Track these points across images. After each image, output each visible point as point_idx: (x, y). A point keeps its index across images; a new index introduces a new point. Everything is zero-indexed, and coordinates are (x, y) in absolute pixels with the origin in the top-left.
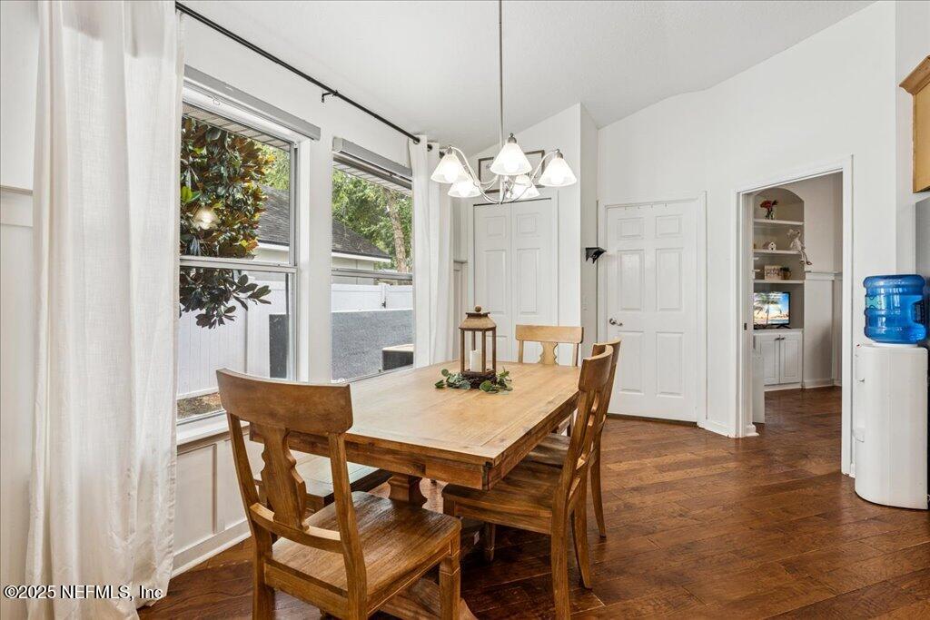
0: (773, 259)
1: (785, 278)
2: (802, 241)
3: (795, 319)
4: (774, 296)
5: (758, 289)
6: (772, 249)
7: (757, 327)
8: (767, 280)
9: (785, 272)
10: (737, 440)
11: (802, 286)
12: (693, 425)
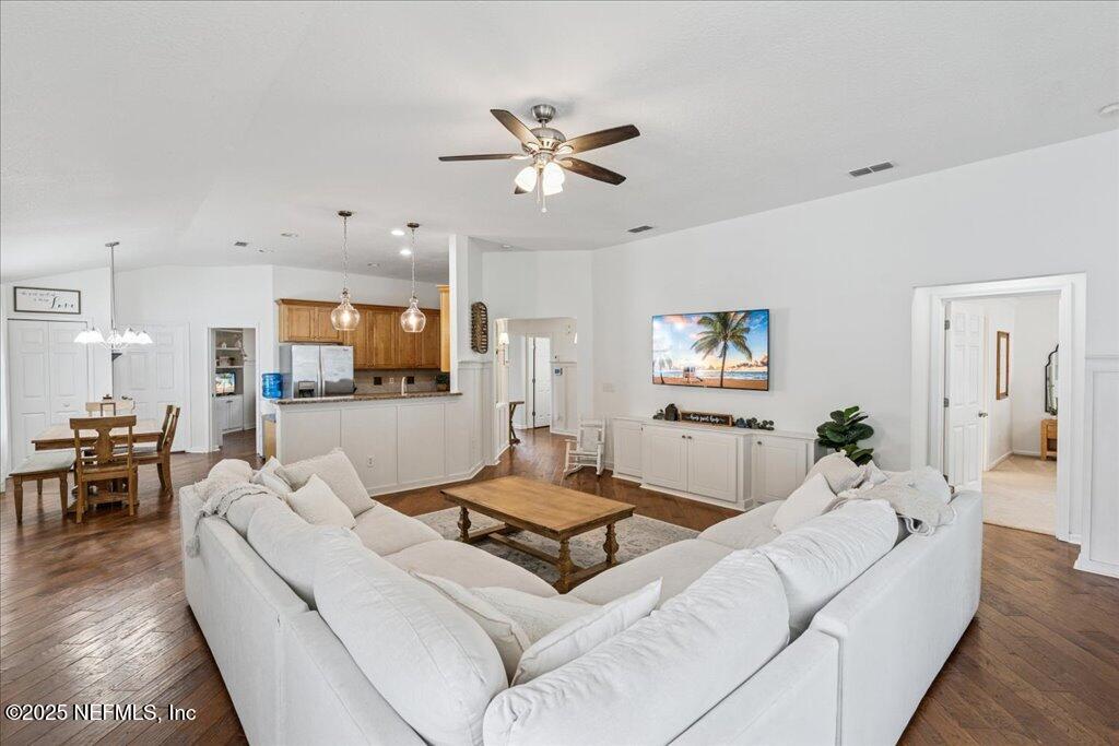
0: (224, 353)
1: (232, 364)
2: (241, 341)
3: (238, 390)
4: (228, 375)
5: (219, 371)
6: (224, 347)
7: (219, 395)
8: (221, 366)
9: (232, 360)
10: (209, 453)
11: (242, 369)
12: (183, 452)
